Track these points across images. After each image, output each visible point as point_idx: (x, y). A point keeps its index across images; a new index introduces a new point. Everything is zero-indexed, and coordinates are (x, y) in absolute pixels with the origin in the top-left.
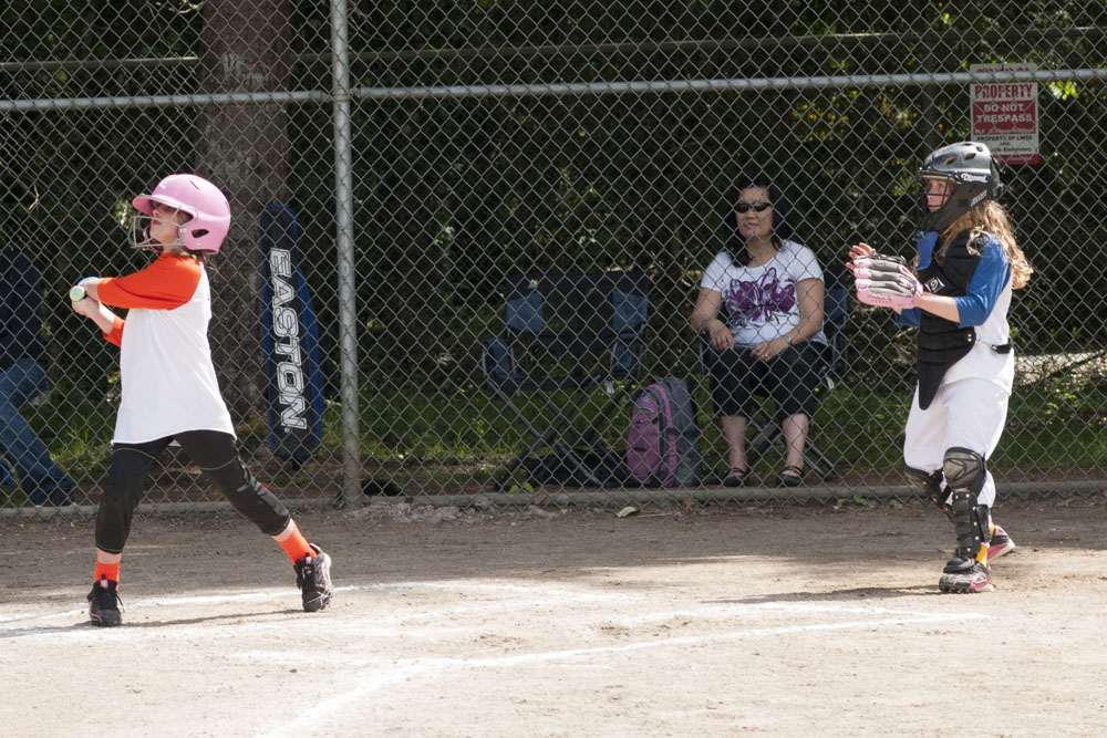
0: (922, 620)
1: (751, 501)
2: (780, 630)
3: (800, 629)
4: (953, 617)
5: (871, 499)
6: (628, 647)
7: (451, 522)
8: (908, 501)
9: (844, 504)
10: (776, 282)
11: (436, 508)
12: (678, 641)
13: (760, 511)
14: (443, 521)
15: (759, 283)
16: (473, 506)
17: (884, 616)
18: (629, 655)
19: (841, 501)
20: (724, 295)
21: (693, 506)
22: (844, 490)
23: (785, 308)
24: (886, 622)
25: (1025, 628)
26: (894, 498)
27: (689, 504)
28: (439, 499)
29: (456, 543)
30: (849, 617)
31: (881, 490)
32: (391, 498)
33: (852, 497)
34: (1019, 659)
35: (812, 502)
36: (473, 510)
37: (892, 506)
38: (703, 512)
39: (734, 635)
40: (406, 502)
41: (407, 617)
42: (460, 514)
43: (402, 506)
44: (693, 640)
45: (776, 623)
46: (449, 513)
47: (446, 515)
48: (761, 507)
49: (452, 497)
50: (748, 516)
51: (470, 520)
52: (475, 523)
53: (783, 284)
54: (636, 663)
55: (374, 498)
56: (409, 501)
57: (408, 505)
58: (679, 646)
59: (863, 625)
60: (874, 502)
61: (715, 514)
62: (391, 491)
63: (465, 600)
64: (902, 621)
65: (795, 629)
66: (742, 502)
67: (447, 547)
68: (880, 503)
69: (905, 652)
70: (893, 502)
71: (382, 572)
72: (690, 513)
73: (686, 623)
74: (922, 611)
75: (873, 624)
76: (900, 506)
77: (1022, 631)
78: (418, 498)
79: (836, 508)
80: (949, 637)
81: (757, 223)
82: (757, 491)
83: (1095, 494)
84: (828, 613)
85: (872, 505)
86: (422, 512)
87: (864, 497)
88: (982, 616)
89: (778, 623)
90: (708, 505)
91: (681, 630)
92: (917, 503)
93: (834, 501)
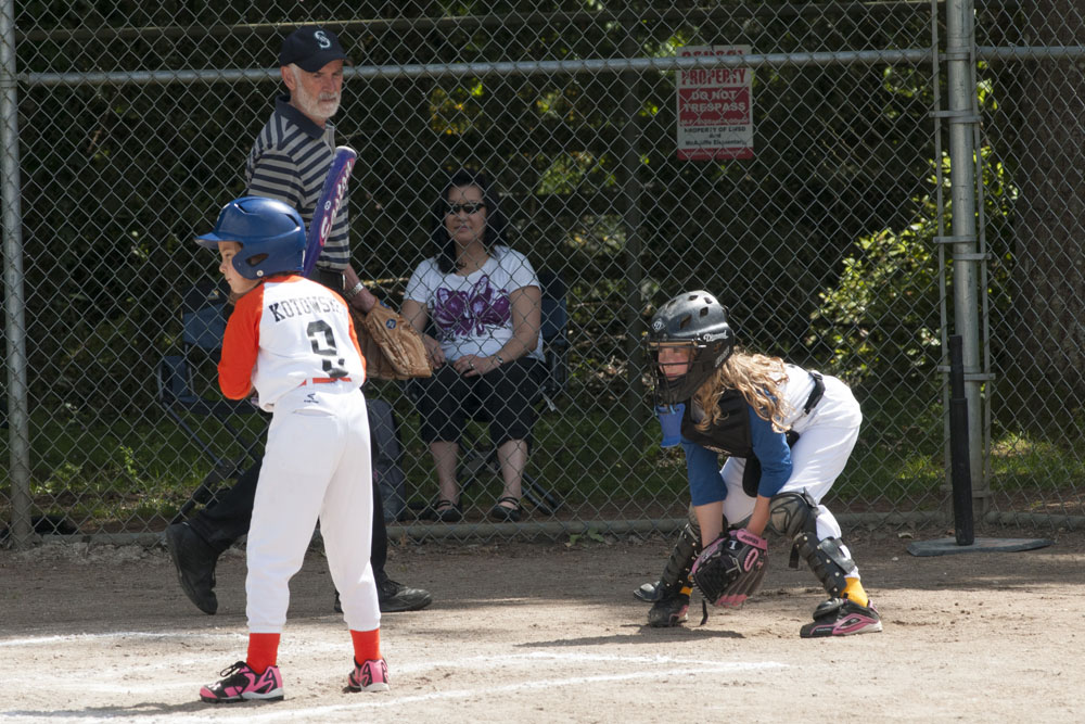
0: (716, 670)
1: (473, 537)
2: (559, 682)
3: (581, 680)
4: (748, 666)
5: (607, 535)
6: (392, 702)
7: (135, 563)
8: (649, 537)
9: (578, 540)
10: (489, 291)
11: (117, 548)
12: (448, 694)
13: (484, 548)
14: (126, 562)
15: (470, 293)
16: (159, 545)
17: (669, 665)
18: (397, 711)
19: (574, 537)
20: (430, 306)
21: (408, 544)
22: (578, 526)
23: (498, 322)
24: (675, 672)
25: (832, 678)
26: (633, 534)
27: (403, 541)
28: (120, 537)
29: (148, 587)
30: (631, 667)
31: (619, 524)
32: (65, 536)
33: (586, 533)
34: (837, 713)
35: (542, 539)
36: (159, 550)
37: (631, 543)
38: (419, 550)
39: (509, 688)
40: (83, 541)
41: (128, 670)
42: (145, 555)
43: (78, 545)
44: (464, 693)
45: (552, 673)
46: (131, 553)
47: (129, 555)
48: (484, 545)
49: (136, 535)
50: (470, 554)
51: (157, 561)
52: (162, 565)
53: (496, 295)
54: (407, 720)
55: (46, 537)
56: (86, 540)
57: (86, 544)
58: (451, 700)
59: (650, 675)
60: (610, 538)
61: (432, 553)
62: (66, 529)
63: (189, 651)
64: (693, 671)
65: (575, 680)
66: (462, 539)
67: (140, 591)
68: (618, 540)
69: (706, 705)
70: (633, 538)
71: (80, 619)
72: (405, 551)
73: (448, 675)
74: (710, 659)
75: (662, 675)
76: (640, 543)
77: (829, 682)
78: (96, 537)
79: (569, 545)
80: (750, 689)
81: (468, 226)
82: (480, 527)
83: (858, 528)
84: (605, 662)
85: (609, 542)
86: (102, 552)
87: (599, 533)
88: (781, 665)
89: (552, 674)
90: (424, 543)
91: (444, 682)
92: (659, 538)
93: (566, 537)
